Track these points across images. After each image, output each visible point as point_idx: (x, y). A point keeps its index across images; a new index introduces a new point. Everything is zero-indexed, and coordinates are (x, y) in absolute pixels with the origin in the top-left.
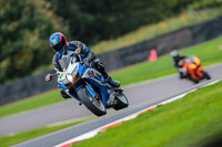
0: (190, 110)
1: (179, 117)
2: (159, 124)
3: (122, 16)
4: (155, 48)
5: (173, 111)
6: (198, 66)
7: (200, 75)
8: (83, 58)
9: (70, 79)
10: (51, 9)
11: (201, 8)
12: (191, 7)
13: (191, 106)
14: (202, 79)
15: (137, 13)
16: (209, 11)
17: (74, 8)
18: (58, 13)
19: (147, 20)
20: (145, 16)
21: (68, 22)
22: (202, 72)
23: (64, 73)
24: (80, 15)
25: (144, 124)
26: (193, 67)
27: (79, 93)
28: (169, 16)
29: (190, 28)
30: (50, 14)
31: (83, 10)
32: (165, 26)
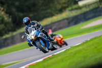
0: (67, 57)
1: (62, 60)
2: (53, 63)
3: (35, 14)
4: (51, 28)
5: (59, 58)
6: (62, 39)
7: (63, 43)
8: (38, 28)
9: (33, 37)
10: (3, 10)
11: (72, 10)
12: (67, 9)
13: (68, 55)
14: (63, 45)
15: (43, 12)
16: (76, 11)
17: (14, 10)
18: (6, 13)
19: (47, 15)
20: (47, 13)
21: (11, 16)
22: (63, 41)
23: (30, 35)
24: (16, 13)
25: (46, 64)
26: (60, 39)
27: (37, 43)
28: (57, 14)
29: (67, 19)
30: (3, 13)
31: (18, 11)
32: (55, 18)
